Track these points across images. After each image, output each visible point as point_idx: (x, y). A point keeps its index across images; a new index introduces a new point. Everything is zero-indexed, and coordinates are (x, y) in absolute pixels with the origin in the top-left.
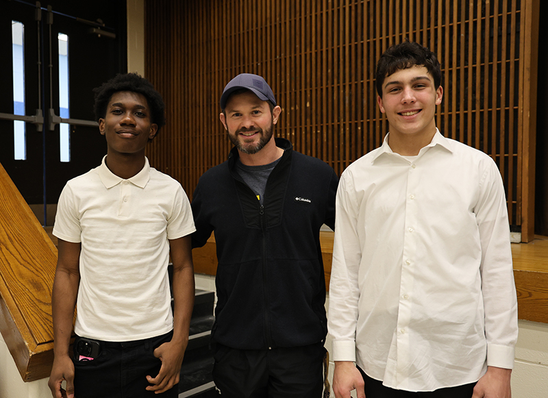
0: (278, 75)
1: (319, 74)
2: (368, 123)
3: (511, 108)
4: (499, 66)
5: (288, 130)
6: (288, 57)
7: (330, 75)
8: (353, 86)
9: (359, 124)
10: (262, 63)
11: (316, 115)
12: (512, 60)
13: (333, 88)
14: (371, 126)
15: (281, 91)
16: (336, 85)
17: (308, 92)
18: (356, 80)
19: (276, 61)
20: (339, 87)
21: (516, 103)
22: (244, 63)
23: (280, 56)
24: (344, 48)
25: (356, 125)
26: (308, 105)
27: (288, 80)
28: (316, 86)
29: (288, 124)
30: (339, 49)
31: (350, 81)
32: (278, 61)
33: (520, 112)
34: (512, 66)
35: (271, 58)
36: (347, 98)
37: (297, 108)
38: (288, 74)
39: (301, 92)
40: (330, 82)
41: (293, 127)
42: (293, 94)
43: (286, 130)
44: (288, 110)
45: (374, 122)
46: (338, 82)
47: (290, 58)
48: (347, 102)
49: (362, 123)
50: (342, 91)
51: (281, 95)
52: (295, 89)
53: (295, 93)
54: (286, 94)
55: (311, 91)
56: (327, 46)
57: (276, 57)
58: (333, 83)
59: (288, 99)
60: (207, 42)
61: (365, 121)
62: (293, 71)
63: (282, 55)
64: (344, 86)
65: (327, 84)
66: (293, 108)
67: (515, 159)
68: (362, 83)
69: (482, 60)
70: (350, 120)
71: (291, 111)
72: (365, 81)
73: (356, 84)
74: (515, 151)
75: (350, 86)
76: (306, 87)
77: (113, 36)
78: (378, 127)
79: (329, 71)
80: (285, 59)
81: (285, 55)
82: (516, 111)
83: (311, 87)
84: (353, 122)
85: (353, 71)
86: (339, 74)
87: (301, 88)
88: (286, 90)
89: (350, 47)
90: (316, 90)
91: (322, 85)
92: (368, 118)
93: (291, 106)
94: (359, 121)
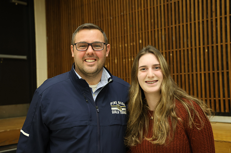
0: (123, 24)
1: (146, 22)
2: (176, 51)
6: (128, 13)
7: (153, 23)
8: (167, 29)
9: (171, 52)
10: (113, 18)
13: (155, 31)
14: (178, 53)
15: (124, 34)
16: (156, 29)
17: (140, 34)
18: (168, 25)
19: (121, 16)
20: (158, 30)
22: (103, 18)
23: (123, 13)
24: (161, 6)
25: (169, 52)
26: (141, 41)
27: (128, 27)
28: (145, 30)
29: (129, 54)
30: (157, 7)
31: (165, 26)
32: (122, 16)
35: (118, 14)
36: (163, 36)
37: (134, 44)
38: (128, 24)
39: (136, 34)
40: (153, 27)
41: (132, 55)
42: (132, 35)
43: (128, 57)
44: (129, 45)
45: (180, 51)
46: (158, 27)
47: (129, 13)
48: (163, 39)
49: (173, 52)
50: (160, 33)
51: (124, 36)
52: (133, 32)
53: (133, 35)
54: (127, 36)
55: (142, 33)
56: (150, 5)
57: (121, 13)
58: (154, 28)
59: (129, 38)
60: (81, 6)
61: (174, 50)
62: (131, 21)
63: (125, 12)
64: (161, 30)
65: (151, 29)
66: (132, 44)
68: (172, 28)
70: (166, 50)
71: (131, 46)
72: (174, 26)
73: (168, 28)
75: (165, 29)
76: (139, 31)
77: (25, 4)
78: (182, 53)
79: (152, 21)
80: (126, 14)
81: (126, 12)
83: (142, 30)
84: (167, 51)
85: (166, 20)
86: (158, 22)
87: (136, 31)
88: (127, 33)
89: (164, 5)
90: (145, 33)
91: (148, 29)
92: (176, 48)
93: (130, 43)
94: (171, 50)
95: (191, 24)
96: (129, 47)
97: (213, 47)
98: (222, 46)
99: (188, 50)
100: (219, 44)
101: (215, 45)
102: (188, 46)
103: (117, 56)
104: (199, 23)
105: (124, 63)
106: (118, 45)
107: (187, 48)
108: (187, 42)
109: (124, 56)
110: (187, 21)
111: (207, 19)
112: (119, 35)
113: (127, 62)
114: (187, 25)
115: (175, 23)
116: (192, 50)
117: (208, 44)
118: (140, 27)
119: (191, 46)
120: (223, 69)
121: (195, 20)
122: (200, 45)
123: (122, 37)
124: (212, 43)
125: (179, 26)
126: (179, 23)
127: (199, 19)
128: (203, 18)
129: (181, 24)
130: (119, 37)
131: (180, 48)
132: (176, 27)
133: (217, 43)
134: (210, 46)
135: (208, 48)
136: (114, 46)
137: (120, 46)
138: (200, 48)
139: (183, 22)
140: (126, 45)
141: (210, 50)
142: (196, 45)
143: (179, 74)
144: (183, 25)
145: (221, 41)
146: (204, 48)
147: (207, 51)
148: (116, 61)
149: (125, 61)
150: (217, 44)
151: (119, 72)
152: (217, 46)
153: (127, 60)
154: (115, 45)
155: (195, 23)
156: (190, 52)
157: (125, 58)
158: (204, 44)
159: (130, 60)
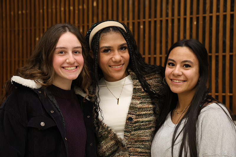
2: (150, 22)
9: (142, 23)
11: (103, 13)
14: (153, 25)
25: (139, 23)
26: (95, 4)
37: (85, 7)
44: (76, 8)
45: (155, 22)
49: (144, 22)
61: (147, 20)
66: (81, 7)
70: (133, 19)
71: (79, 9)
78: (158, 26)
84: (136, 21)
92: (150, 17)
93: (79, 5)
94: (142, 20)
96: (77, 12)
97: (204, 18)
98: (218, 17)
99: (167, 21)
100: (214, 14)
101: (207, 15)
102: (167, 15)
106: (58, 7)
107: (167, 18)
108: (167, 9)
116: (173, 21)
117: (198, 13)
119: (173, 15)
120: (217, 51)
122: (185, 14)
124: (204, 12)
131: (155, 17)
133: (211, 12)
134: (201, 16)
135: (198, 19)
136: (52, 9)
137: (62, 9)
138: (185, 19)
140: (72, 8)
141: (201, 22)
142: (179, 14)
143: (152, 56)
145: (218, 10)
146: (191, 19)
147: (195, 23)
150: (211, 15)
152: (211, 17)
154: (54, 7)
156: (170, 25)
158: (191, 13)
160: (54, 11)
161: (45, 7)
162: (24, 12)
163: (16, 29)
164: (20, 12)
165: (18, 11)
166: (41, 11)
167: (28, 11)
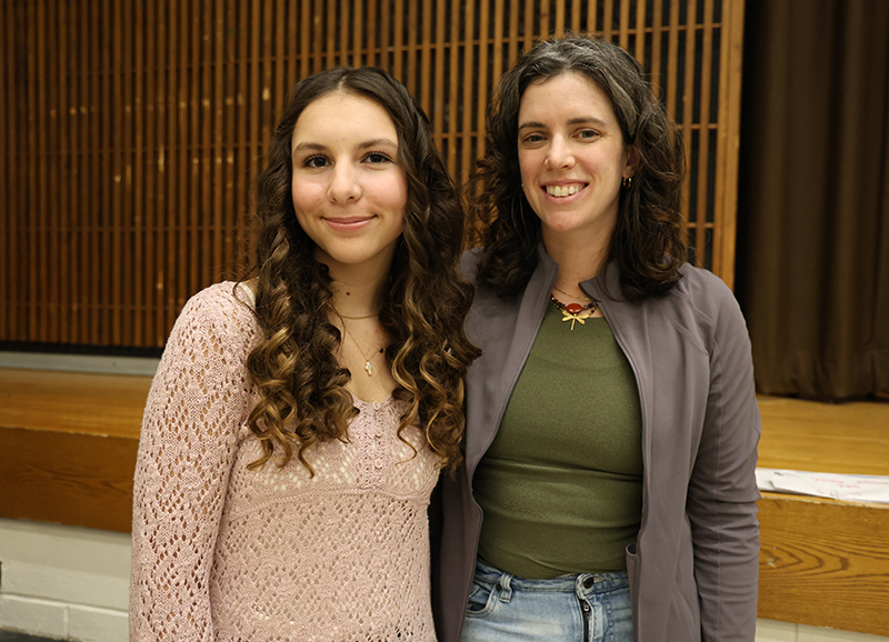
0: (196, 20)
1: (293, 24)
3: (704, 127)
4: (682, 36)
5: (218, 151)
7: (318, 30)
8: (371, 58)
12: (708, 25)
15: (201, 59)
16: (331, 55)
17: (267, 66)
18: (378, 45)
21: (714, 118)
26: (266, 95)
27: (219, 35)
28: (286, 52)
29: (219, 138)
31: (365, 45)
33: (721, 135)
34: (707, 39)
37: (241, 100)
38: (220, 21)
39: (249, 65)
40: (317, 45)
41: (230, 144)
42: (231, 68)
43: (212, 151)
44: (219, 103)
46: (337, 48)
51: (201, 69)
52: (237, 56)
53: (237, 67)
54: (213, 69)
55: (274, 64)
58: (324, 49)
59: (219, 78)
62: (231, 13)
64: (351, 58)
65: (311, 50)
66: (230, 101)
67: (710, 233)
68: (391, 55)
69: (649, 22)
71: (225, 107)
72: (398, 48)
73: (378, 56)
74: (710, 217)
75: (364, 56)
76: (261, 54)
79: (317, 20)
82: (713, 134)
83: (274, 53)
85: (372, 25)
86: (338, 28)
87: (249, 55)
88: (213, 58)
90: (286, 63)
91: (299, 51)
93: (225, 96)
95: (461, 50)
96: (219, 113)
99: (445, 141)
102: (446, 129)
103: (166, 144)
104: (491, 47)
105: (195, 170)
106: (172, 99)
107: (445, 136)
108: (446, 113)
109: (195, 145)
110: (447, 38)
111: (521, 39)
112: (178, 61)
113: (207, 168)
114: (447, 52)
115: (405, 41)
116: (459, 142)
118: (268, 38)
119: (460, 128)
121: (477, 35)
123: (190, 70)
125: (419, 53)
126: (419, 41)
127: (491, 35)
128: (506, 33)
129: (426, 47)
130: (178, 71)
132: (405, 54)
136: (156, 104)
137: (183, 105)
139: (433, 39)
140: (206, 103)
142: (474, 127)
144: (433, 52)
148: (161, 161)
149: (201, 165)
151: (172, 206)
153: (206, 161)
154: (161, 99)
155: (476, 49)
156: (452, 151)
157: (200, 152)
159: (219, 161)
160: (162, 109)
161: (138, 100)
162: (84, 110)
163: (64, 151)
164: (73, 111)
165: (69, 107)
166: (128, 109)
167: (94, 109)
